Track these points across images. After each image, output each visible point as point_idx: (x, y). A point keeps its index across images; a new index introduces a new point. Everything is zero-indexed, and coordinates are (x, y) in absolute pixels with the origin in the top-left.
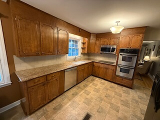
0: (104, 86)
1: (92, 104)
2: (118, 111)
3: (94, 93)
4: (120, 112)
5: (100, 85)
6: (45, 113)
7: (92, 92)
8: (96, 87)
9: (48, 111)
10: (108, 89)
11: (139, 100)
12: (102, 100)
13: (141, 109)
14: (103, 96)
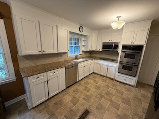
0: (105, 84)
1: (92, 100)
2: (118, 109)
3: (94, 90)
4: (120, 109)
5: (102, 82)
6: (46, 107)
7: (93, 89)
8: (97, 85)
9: (49, 106)
10: (109, 87)
11: (142, 99)
12: (102, 96)
13: (143, 107)
14: (104, 93)
